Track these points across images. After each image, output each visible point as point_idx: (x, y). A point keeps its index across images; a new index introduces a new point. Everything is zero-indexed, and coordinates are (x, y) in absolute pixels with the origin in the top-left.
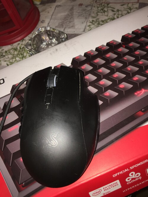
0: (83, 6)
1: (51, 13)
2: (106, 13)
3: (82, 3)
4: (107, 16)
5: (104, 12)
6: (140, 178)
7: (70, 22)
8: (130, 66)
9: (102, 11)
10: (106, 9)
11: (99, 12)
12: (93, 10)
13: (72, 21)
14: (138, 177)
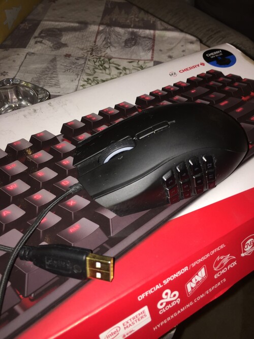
0: (71, 58)
1: (19, 63)
2: (107, 71)
3: (70, 53)
4: (110, 74)
5: (105, 69)
6: (178, 301)
7: (51, 78)
9: (101, 68)
10: (106, 65)
11: (97, 68)
12: (87, 64)
13: (54, 77)
14: (176, 300)
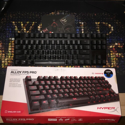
8: (77, 89)
